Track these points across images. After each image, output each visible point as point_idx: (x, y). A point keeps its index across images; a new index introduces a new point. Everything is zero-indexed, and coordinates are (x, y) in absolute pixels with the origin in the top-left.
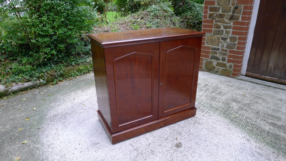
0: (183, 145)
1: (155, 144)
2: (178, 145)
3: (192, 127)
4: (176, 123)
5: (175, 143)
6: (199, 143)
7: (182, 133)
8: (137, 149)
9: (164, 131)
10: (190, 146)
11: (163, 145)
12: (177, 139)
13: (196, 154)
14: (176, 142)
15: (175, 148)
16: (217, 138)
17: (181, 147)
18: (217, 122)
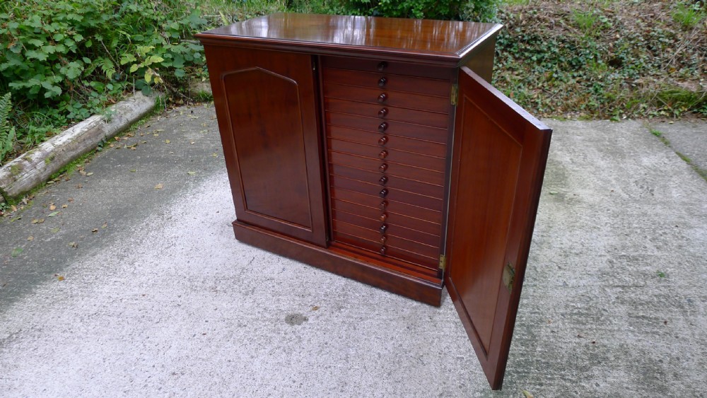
0: (300, 327)
1: (277, 287)
2: (293, 319)
3: (385, 317)
4: (373, 289)
5: (300, 311)
6: (327, 350)
7: (342, 310)
8: (245, 271)
9: (328, 281)
10: (308, 338)
11: (280, 297)
12: (316, 308)
13: (284, 354)
14: (304, 312)
15: (283, 317)
16: (377, 379)
17: (292, 324)
18: (453, 361)
